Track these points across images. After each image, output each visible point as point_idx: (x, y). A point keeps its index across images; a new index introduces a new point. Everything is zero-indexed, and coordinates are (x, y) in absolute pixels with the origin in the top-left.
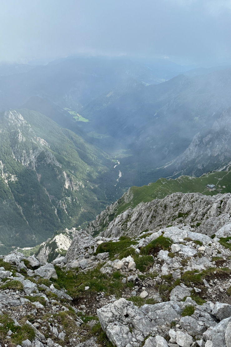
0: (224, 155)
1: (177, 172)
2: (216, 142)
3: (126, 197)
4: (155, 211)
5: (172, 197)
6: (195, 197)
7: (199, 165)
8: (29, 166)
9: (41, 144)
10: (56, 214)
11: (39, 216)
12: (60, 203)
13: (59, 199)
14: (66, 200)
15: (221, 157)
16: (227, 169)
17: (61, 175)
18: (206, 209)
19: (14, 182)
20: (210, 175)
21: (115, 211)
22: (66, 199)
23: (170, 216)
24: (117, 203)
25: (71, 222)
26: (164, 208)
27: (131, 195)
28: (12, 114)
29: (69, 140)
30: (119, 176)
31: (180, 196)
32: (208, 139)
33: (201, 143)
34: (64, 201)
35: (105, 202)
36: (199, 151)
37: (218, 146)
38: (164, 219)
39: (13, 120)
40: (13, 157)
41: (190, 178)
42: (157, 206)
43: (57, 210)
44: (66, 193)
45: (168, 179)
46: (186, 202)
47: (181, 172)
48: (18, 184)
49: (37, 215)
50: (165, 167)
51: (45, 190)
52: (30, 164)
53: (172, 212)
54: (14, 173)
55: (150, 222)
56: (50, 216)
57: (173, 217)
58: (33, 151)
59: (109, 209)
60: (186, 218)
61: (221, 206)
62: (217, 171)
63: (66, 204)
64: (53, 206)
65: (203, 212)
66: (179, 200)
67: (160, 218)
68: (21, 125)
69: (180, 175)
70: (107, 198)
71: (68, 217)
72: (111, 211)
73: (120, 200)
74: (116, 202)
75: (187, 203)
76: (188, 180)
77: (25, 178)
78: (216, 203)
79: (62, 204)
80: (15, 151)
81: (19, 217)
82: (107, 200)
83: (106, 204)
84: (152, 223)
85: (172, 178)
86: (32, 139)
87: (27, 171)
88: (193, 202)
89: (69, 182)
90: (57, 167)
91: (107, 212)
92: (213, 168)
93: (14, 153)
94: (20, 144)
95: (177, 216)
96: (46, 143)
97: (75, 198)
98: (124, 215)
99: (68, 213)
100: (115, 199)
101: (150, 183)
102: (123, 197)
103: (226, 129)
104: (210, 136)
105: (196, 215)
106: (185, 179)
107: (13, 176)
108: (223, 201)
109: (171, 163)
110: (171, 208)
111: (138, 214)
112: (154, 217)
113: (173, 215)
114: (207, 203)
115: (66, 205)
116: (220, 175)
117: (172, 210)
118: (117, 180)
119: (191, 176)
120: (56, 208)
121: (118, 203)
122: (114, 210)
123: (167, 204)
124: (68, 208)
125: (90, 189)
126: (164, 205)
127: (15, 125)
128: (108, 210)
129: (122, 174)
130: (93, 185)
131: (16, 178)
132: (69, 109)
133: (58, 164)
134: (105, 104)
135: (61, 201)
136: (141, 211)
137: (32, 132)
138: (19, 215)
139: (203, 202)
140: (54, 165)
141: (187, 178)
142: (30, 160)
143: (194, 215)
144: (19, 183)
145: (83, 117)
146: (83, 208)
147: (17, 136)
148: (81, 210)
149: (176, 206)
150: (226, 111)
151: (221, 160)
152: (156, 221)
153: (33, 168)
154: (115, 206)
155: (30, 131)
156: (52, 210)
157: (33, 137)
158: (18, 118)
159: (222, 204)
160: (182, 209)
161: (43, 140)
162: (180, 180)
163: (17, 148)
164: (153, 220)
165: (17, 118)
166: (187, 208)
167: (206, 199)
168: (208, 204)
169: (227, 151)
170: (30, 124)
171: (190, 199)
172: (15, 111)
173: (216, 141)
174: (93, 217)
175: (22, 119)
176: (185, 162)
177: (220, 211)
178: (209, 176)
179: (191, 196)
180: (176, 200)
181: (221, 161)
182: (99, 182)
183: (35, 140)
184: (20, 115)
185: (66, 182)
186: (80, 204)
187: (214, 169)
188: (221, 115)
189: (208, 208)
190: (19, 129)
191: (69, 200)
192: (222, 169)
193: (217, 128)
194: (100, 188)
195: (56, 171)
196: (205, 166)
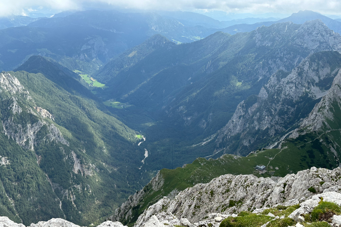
0: (275, 129)
1: (218, 150)
2: (264, 113)
3: (155, 183)
4: (199, 199)
5: (219, 181)
6: (249, 180)
7: (244, 141)
8: (25, 145)
9: (42, 116)
10: (61, 208)
11: (37, 212)
12: (66, 194)
13: (65, 188)
14: (74, 190)
15: (272, 131)
16: (280, 146)
17: (68, 157)
18: (265, 195)
19: (5, 167)
20: (259, 153)
21: (140, 202)
22: (74, 188)
23: (218, 205)
24: (143, 192)
25: (81, 219)
26: (210, 195)
27: (161, 181)
28: (5, 78)
29: (79, 110)
30: (145, 156)
31: (230, 179)
32: (255, 109)
33: (246, 113)
34: (71, 190)
35: (127, 190)
36: (244, 124)
37: (266, 117)
38: (211, 209)
39: (6, 86)
40: (5, 134)
41: (235, 157)
42: (202, 193)
43: (62, 203)
44: (74, 179)
45: (208, 158)
46: (238, 186)
47: (224, 150)
48: (10, 168)
49: (35, 210)
50: (203, 144)
51: (46, 176)
52: (27, 142)
53: (221, 200)
54: (5, 154)
55: (193, 214)
56: (53, 211)
57: (223, 206)
58: (32, 125)
59: (133, 200)
60: (240, 206)
61: (284, 191)
62: (267, 149)
63: (75, 194)
64: (57, 198)
65: (262, 199)
66: (229, 184)
67: (205, 208)
68: (17, 92)
69: (222, 154)
70: (130, 185)
71: (76, 213)
72: (135, 203)
73: (147, 187)
74: (142, 190)
75: (240, 188)
76: (232, 159)
77: (20, 161)
78: (278, 186)
79: (70, 194)
80: (7, 125)
81: (10, 213)
82: (129, 187)
83: (128, 193)
84: (195, 215)
85: (213, 157)
86: (31, 110)
87: (23, 151)
88: (248, 186)
89: (79, 164)
90: (63, 145)
91: (129, 204)
92: (262, 145)
93: (7, 128)
94: (14, 116)
95: (228, 205)
96: (49, 115)
97: (87, 186)
98: (157, 206)
99: (77, 206)
100: (140, 186)
101: (185, 165)
102: (150, 183)
103: (276, 97)
104: (256, 106)
105: (253, 202)
106: (229, 158)
107: (3, 159)
108: (286, 184)
109: (210, 139)
110: (219, 195)
111: (177, 203)
112: (197, 207)
113: (223, 203)
114: (265, 187)
115: (75, 196)
116: (271, 153)
117: (221, 198)
118: (143, 161)
119: (236, 154)
120: (61, 200)
121: (145, 191)
122: (139, 200)
123: (214, 190)
124: (77, 200)
125: (107, 174)
126: (210, 191)
127: (8, 92)
128: (130, 202)
129: (148, 153)
130: (111, 168)
131: (8, 161)
132: (80, 72)
133: (65, 141)
134: (127, 66)
135: (67, 191)
136: (180, 199)
137: (30, 101)
138: (11, 210)
139: (261, 187)
140: (59, 142)
141: (231, 158)
142: (27, 137)
143: (251, 203)
144: (12, 168)
145: (99, 81)
146: (97, 199)
147: (11, 106)
148: (94, 203)
149: (225, 192)
150: (275, 76)
151: (271, 134)
152: (201, 213)
153: (31, 148)
154: (140, 195)
155: (28, 99)
156: (55, 203)
157: (31, 107)
158: (13, 83)
159: (286, 188)
160: (234, 195)
161: (46, 111)
162: (222, 160)
163: (11, 122)
164: (196, 211)
165: (11, 83)
166: (240, 193)
167: (264, 182)
168: (267, 188)
169: (278, 124)
170: (28, 90)
171: (243, 183)
172: (9, 75)
173: (264, 111)
174: (111, 211)
175: (19, 84)
176: (228, 137)
177: (283, 197)
178: (257, 155)
179: (244, 178)
180: (225, 184)
181: (272, 136)
182: (119, 165)
183: (35, 111)
184: (16, 79)
185: (75, 165)
186: (93, 194)
187: (264, 146)
188: (269, 80)
189: (268, 193)
190: (13, 97)
191: (79, 189)
192: (273, 146)
193: (264, 96)
194: (121, 172)
195: (62, 150)
196: (252, 142)
